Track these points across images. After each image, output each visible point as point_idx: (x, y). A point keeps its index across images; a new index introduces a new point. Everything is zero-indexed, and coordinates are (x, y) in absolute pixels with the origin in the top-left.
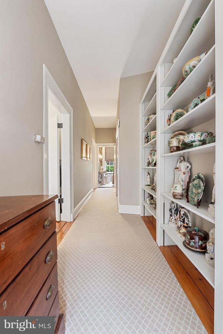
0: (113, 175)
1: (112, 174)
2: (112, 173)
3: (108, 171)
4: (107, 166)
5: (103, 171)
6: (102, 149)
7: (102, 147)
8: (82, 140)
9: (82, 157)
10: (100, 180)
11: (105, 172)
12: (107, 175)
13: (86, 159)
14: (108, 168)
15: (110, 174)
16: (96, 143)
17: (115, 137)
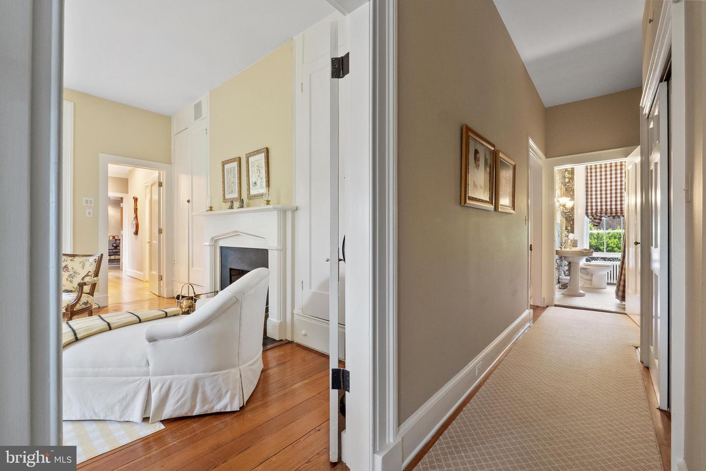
0: (622, 267)
1: (613, 259)
2: (619, 255)
3: (598, 249)
4: (595, 231)
5: (578, 249)
6: (572, 179)
7: (573, 169)
8: (466, 134)
9: (463, 197)
10: (563, 277)
11: (582, 254)
12: (593, 262)
13: (491, 207)
14: (599, 237)
15: (604, 259)
16: (547, 155)
17: (638, 109)
